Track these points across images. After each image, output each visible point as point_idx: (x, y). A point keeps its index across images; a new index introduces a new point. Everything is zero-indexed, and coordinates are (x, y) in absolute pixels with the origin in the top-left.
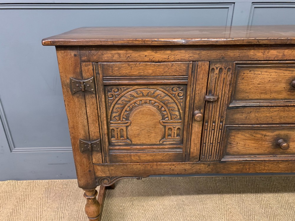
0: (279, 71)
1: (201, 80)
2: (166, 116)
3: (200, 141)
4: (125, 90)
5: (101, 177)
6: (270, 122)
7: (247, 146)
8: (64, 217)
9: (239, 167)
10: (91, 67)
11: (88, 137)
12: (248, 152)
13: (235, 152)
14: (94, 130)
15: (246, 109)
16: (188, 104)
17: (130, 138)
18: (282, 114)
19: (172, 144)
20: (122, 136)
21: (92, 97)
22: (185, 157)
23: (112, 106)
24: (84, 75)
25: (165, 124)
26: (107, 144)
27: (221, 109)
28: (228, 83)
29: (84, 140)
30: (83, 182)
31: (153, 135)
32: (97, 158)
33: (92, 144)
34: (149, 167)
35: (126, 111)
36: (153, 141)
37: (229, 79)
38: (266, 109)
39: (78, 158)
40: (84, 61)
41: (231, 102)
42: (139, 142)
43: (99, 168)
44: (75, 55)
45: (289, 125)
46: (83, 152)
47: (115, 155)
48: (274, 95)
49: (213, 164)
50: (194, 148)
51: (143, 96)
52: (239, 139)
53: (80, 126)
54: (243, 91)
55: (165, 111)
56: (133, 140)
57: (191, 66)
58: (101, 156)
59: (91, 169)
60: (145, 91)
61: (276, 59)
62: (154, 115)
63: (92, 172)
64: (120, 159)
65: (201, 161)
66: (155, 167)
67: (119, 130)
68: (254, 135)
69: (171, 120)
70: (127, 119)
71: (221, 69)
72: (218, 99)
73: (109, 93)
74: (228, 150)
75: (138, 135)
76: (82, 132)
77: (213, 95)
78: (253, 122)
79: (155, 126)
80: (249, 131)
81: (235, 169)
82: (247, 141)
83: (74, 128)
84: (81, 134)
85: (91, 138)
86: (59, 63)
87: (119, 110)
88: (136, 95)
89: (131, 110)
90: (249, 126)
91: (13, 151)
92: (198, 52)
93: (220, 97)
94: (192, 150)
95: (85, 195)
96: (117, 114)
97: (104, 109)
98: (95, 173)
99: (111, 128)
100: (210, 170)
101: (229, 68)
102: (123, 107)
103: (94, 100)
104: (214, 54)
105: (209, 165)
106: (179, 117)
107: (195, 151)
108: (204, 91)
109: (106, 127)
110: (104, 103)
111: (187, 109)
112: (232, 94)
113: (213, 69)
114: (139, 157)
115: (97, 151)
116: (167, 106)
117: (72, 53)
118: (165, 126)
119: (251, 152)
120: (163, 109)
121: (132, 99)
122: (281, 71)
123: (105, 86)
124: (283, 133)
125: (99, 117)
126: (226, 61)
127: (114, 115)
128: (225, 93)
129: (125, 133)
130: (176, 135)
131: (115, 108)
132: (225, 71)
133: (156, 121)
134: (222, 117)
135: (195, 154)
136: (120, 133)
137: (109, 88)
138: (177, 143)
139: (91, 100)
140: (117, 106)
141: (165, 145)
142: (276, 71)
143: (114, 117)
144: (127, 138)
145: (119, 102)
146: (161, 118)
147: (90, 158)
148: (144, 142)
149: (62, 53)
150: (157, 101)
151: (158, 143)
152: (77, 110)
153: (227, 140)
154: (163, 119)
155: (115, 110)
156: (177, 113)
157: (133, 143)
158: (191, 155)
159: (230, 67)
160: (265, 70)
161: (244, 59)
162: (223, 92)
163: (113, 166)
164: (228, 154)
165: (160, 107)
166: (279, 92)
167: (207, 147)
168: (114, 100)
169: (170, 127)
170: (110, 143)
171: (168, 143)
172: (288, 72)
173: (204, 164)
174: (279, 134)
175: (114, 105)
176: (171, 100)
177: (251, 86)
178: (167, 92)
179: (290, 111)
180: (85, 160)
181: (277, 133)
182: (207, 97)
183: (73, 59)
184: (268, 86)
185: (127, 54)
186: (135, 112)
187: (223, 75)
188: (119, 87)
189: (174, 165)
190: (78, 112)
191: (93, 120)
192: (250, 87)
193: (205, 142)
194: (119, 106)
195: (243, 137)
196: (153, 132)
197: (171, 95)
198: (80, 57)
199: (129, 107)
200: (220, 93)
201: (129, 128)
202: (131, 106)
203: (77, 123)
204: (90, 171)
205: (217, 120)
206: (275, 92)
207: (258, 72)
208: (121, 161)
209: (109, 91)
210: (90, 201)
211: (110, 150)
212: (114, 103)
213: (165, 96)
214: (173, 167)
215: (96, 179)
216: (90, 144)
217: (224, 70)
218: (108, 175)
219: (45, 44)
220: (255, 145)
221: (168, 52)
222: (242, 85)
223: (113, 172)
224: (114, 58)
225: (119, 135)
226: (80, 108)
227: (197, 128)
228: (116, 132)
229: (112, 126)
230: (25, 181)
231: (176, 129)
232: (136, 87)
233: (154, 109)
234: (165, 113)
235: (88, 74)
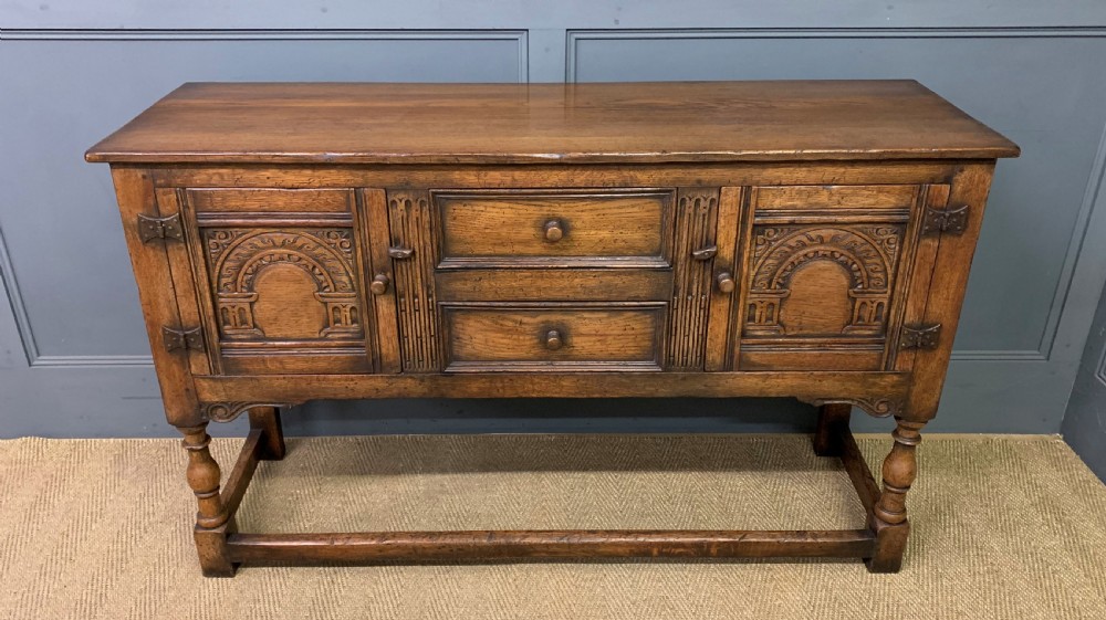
0: (515, 206)
1: (376, 221)
2: (325, 284)
3: (396, 333)
4: (240, 235)
5: (210, 404)
6: (521, 298)
7: (491, 344)
8: (154, 514)
9: (482, 385)
10: (173, 197)
11: (178, 323)
12: (497, 354)
13: (472, 355)
14: (188, 310)
15: (472, 272)
16: (360, 262)
17: (260, 326)
18: (540, 283)
19: (344, 339)
20: (244, 322)
21: (181, 249)
22: (374, 365)
23: (219, 264)
24: (163, 210)
25: (326, 300)
26: (216, 335)
27: (423, 272)
28: (427, 226)
29: (171, 328)
30: (175, 413)
31: (305, 320)
32: (199, 364)
33: (185, 336)
34: (304, 385)
35: (245, 274)
36: (307, 332)
37: (426, 218)
38: (508, 273)
39: (163, 364)
40: (161, 186)
41: (440, 261)
42: (279, 335)
43: (205, 384)
44: (144, 177)
45: (559, 304)
46: (171, 351)
47: (234, 359)
48: (518, 249)
49: (431, 378)
50: (388, 345)
51: (275, 246)
52: (473, 329)
53: (162, 301)
54: (460, 241)
55: (321, 274)
56: (266, 329)
57: (353, 195)
58: (206, 360)
59: (190, 386)
60: (278, 237)
61: (502, 186)
62: (300, 281)
63: (192, 392)
64: (244, 366)
65: (407, 372)
66: (316, 384)
67: (236, 309)
68: (501, 322)
69: (336, 290)
70: (251, 289)
71: (408, 203)
72: (414, 253)
73: (211, 241)
74: (456, 351)
75: (276, 319)
76: (166, 313)
77: (404, 247)
78: (490, 297)
79: (305, 302)
80: (489, 313)
81: (475, 390)
82: (488, 333)
83: (150, 305)
84: (165, 316)
85: (184, 325)
86: (116, 190)
87: (233, 272)
88: (260, 245)
89: (255, 272)
90: (483, 304)
91: (35, 363)
92: (361, 173)
93: (417, 250)
94: (384, 351)
95: (184, 444)
96: (230, 280)
97: (204, 269)
98: (197, 395)
99: (221, 306)
100: (426, 390)
101: (422, 201)
102: (241, 267)
103: (183, 252)
104: (389, 177)
105: (422, 381)
106: (349, 286)
107: (391, 352)
108: (386, 239)
109: (209, 304)
110: (202, 260)
111: (361, 272)
112: (438, 247)
113: (394, 202)
114: (281, 363)
115: (198, 350)
116: (323, 266)
117: (140, 173)
118: (326, 303)
119: (502, 354)
120: (317, 271)
121: (256, 253)
122: (520, 207)
123: (202, 229)
124: (555, 318)
125: (195, 285)
126: (415, 190)
127: (224, 281)
128: (425, 243)
129: (249, 316)
130: (349, 321)
131: (224, 269)
132: (416, 206)
133: (307, 293)
134: (428, 287)
135: (392, 359)
136: (240, 317)
137: (210, 231)
138: (355, 336)
139: (178, 254)
140: (227, 264)
141: (332, 340)
142: (511, 205)
143: (225, 285)
144: (255, 326)
145: (232, 257)
146: (317, 289)
147: (185, 363)
148: (289, 333)
149: (119, 172)
150: (302, 255)
151: (317, 336)
152: (154, 271)
153: (450, 333)
154: (321, 289)
155: (224, 273)
156: (345, 279)
157: (267, 335)
158: (384, 360)
159: (424, 199)
160: (491, 204)
161: (449, 185)
162: (421, 243)
163: (231, 380)
164: (458, 359)
165: (311, 267)
166: (526, 243)
167: (410, 345)
168: (221, 253)
169: (336, 304)
170: (222, 336)
171: (337, 336)
172: (533, 207)
173: (411, 377)
174: (548, 321)
175: (223, 264)
176: (329, 255)
177: (473, 232)
178: (318, 240)
179: (552, 277)
180: (175, 367)
181: (541, 318)
182: (392, 251)
183: (141, 182)
184: (504, 232)
185: (234, 175)
186: (264, 276)
187: (414, 214)
188: (228, 230)
189: (352, 380)
190: (156, 274)
191: (185, 291)
192: (471, 234)
193: (405, 334)
194: (232, 264)
195: (479, 325)
196: (303, 313)
197: (328, 246)
198: (154, 181)
199: (251, 266)
200: (416, 244)
201: (256, 307)
202: (254, 266)
203: (156, 295)
204: (187, 390)
205: (420, 292)
206: (520, 242)
207: (480, 206)
208: (247, 372)
209: (210, 238)
210: (195, 454)
211: (222, 348)
212: (222, 259)
213: (317, 247)
214: (352, 385)
215: (200, 406)
216: (182, 335)
217: (414, 204)
218: (224, 399)
219: (90, 161)
220: (505, 341)
221: (309, 172)
222: (455, 230)
223: (234, 393)
224: (213, 182)
225: (238, 321)
226: (160, 268)
227: (385, 307)
228: (231, 315)
229: (224, 302)
230: (65, 441)
231: (348, 309)
232: (260, 230)
233: (300, 271)
234: (321, 278)
235: (169, 208)
